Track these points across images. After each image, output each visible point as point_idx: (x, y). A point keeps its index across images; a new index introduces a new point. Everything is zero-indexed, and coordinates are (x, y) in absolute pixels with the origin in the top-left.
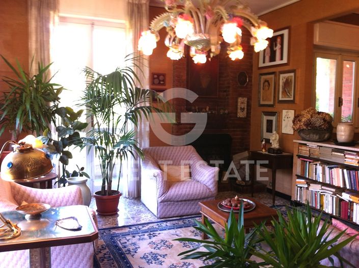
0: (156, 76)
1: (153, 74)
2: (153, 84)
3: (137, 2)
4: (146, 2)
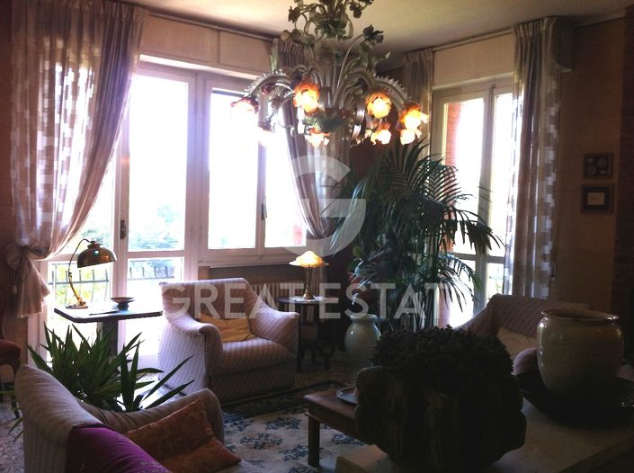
0: (591, 160)
1: (587, 157)
2: (586, 176)
3: (531, 34)
4: (548, 26)
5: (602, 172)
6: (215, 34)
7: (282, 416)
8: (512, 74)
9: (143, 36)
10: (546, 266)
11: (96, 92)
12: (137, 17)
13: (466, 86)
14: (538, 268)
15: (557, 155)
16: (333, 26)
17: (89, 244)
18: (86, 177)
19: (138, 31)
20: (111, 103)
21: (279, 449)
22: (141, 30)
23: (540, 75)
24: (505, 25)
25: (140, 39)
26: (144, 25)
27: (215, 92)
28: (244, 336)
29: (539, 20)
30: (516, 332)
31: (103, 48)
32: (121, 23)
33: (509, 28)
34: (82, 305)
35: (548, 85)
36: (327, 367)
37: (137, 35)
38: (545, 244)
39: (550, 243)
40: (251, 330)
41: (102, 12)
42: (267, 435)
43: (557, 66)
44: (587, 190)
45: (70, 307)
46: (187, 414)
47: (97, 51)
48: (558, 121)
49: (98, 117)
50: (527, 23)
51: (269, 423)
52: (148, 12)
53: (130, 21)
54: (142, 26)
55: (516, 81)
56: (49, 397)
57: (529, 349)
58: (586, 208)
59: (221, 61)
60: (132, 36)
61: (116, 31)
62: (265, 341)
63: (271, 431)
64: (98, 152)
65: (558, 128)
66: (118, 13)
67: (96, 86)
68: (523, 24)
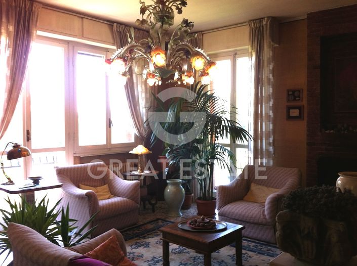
0: (291, 93)
1: (288, 91)
2: (288, 101)
3: (258, 26)
4: (267, 22)
5: (297, 99)
6: (80, 19)
7: (138, 241)
8: (248, 47)
9: (38, 20)
10: (271, 149)
11: (11, 53)
12: (35, 8)
13: (220, 53)
14: (267, 150)
15: (273, 90)
16: (166, 18)
17: (13, 145)
18: (6, 104)
19: (36, 16)
20: (21, 60)
21: (143, 260)
22: (37, 16)
23: (263, 48)
24: (243, 21)
25: (37, 21)
26: (39, 13)
27: (79, 53)
28: (108, 196)
29: (262, 19)
30: (260, 185)
31: (15, 26)
32: (26, 12)
33: (246, 22)
34: (11, 182)
35: (267, 53)
36: (154, 211)
37: (35, 19)
38: (270, 137)
39: (272, 136)
40: (111, 192)
41: (14, 4)
42: (134, 253)
43: (272, 43)
44: (289, 108)
45: (4, 184)
46: (109, 245)
47: (11, 28)
48: (274, 72)
49: (13, 67)
50: (256, 20)
51: (132, 246)
52: (41, 5)
53: (31, 11)
54: (38, 14)
55: (250, 51)
56: (38, 242)
57: (274, 194)
58: (289, 117)
59: (84, 36)
60: (32, 20)
61: (23, 16)
62: (122, 199)
63: (134, 250)
64: (14, 90)
65: (273, 76)
66: (23, 6)
67: (12, 49)
68: (253, 20)
